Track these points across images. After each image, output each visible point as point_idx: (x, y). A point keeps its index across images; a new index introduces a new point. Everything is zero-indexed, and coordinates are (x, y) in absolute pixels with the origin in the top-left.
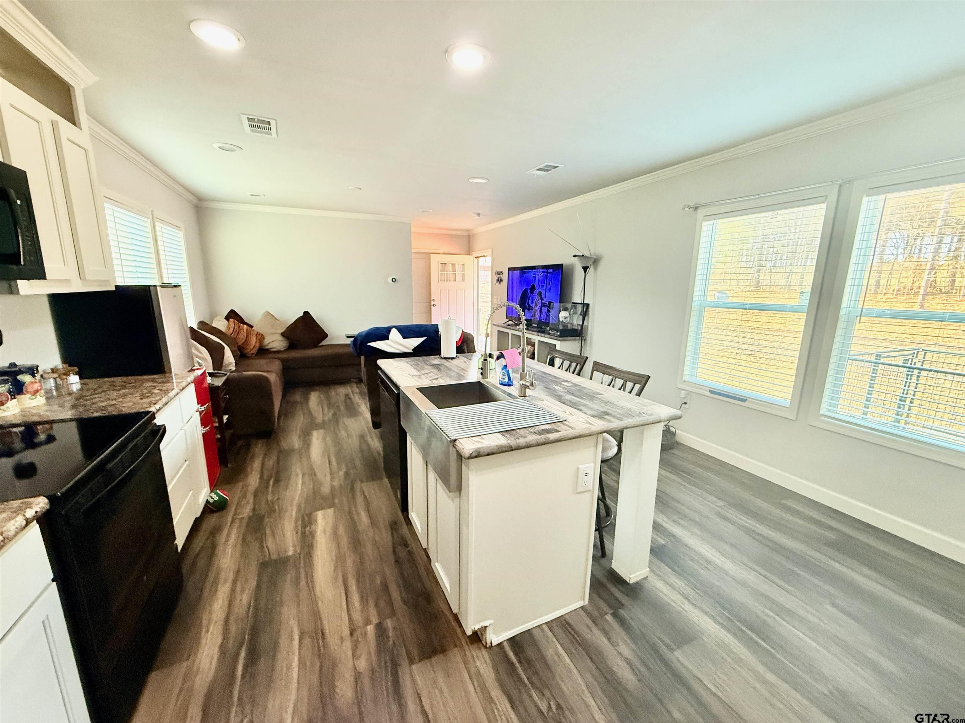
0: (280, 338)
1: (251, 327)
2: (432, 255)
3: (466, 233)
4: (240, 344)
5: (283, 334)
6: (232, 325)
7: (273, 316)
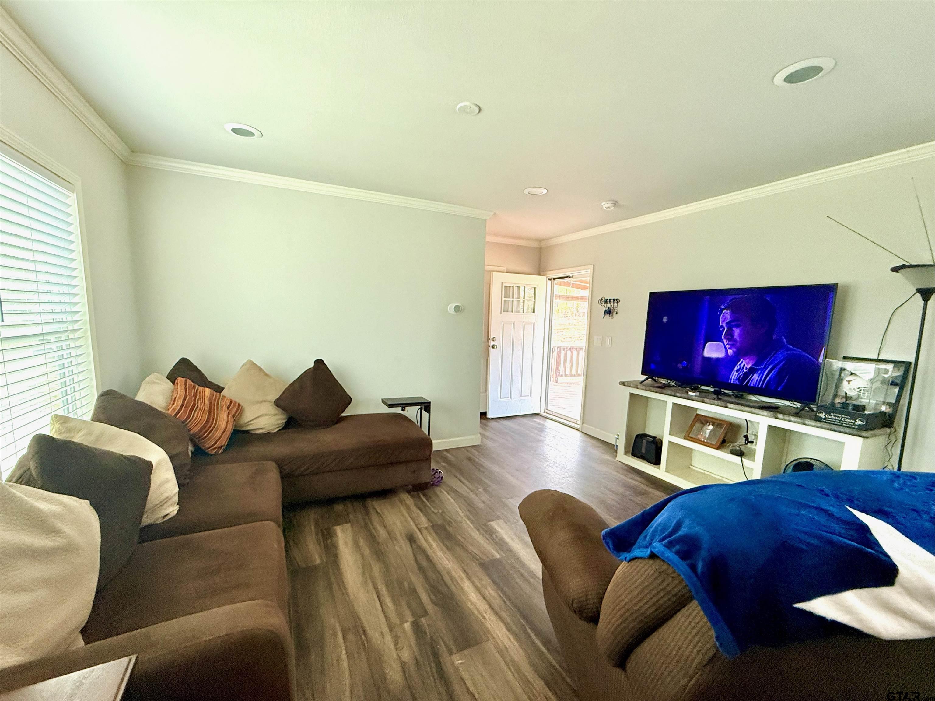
0: (271, 409)
1: (219, 389)
2: (494, 273)
3: (535, 244)
4: (196, 429)
5: (278, 403)
6: (181, 391)
7: (261, 369)
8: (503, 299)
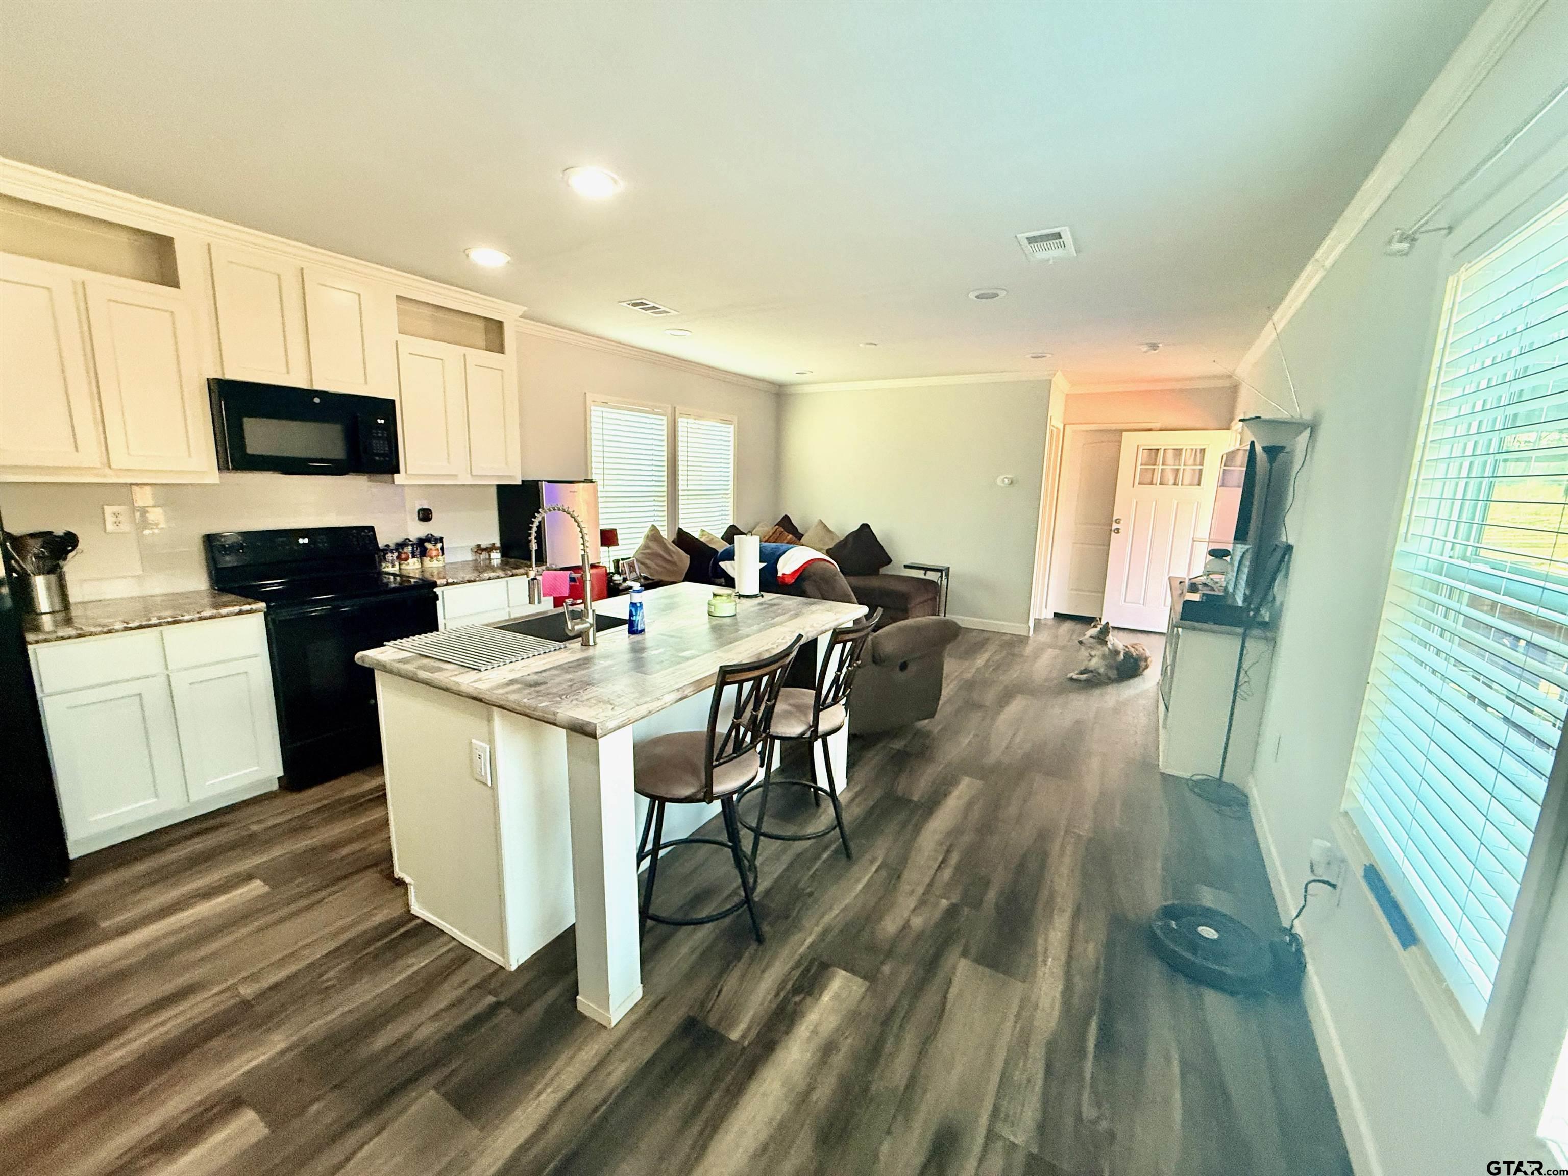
1: (800, 537)
2: (1126, 434)
3: (1225, 384)
7: (825, 526)
8: (1139, 467)
